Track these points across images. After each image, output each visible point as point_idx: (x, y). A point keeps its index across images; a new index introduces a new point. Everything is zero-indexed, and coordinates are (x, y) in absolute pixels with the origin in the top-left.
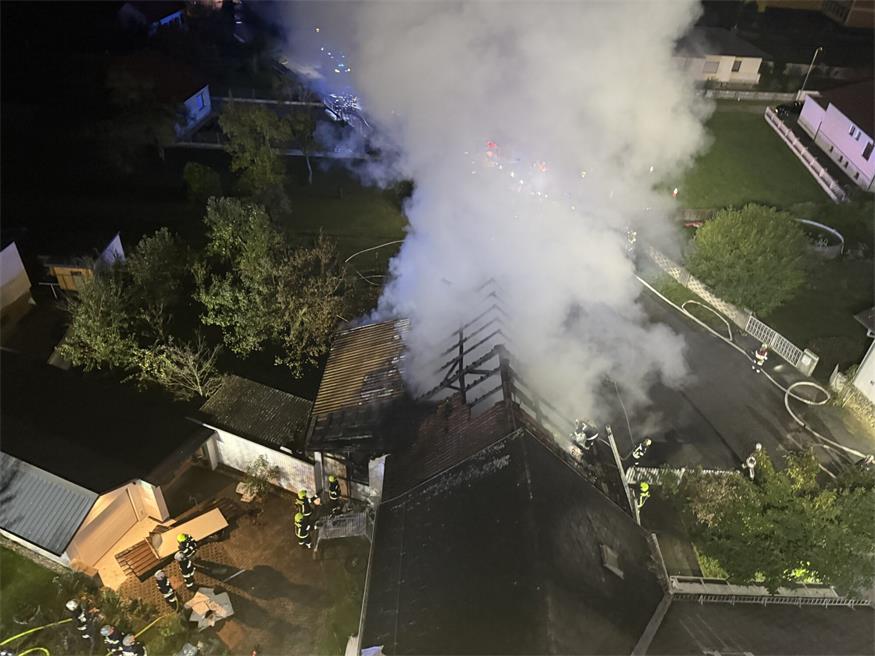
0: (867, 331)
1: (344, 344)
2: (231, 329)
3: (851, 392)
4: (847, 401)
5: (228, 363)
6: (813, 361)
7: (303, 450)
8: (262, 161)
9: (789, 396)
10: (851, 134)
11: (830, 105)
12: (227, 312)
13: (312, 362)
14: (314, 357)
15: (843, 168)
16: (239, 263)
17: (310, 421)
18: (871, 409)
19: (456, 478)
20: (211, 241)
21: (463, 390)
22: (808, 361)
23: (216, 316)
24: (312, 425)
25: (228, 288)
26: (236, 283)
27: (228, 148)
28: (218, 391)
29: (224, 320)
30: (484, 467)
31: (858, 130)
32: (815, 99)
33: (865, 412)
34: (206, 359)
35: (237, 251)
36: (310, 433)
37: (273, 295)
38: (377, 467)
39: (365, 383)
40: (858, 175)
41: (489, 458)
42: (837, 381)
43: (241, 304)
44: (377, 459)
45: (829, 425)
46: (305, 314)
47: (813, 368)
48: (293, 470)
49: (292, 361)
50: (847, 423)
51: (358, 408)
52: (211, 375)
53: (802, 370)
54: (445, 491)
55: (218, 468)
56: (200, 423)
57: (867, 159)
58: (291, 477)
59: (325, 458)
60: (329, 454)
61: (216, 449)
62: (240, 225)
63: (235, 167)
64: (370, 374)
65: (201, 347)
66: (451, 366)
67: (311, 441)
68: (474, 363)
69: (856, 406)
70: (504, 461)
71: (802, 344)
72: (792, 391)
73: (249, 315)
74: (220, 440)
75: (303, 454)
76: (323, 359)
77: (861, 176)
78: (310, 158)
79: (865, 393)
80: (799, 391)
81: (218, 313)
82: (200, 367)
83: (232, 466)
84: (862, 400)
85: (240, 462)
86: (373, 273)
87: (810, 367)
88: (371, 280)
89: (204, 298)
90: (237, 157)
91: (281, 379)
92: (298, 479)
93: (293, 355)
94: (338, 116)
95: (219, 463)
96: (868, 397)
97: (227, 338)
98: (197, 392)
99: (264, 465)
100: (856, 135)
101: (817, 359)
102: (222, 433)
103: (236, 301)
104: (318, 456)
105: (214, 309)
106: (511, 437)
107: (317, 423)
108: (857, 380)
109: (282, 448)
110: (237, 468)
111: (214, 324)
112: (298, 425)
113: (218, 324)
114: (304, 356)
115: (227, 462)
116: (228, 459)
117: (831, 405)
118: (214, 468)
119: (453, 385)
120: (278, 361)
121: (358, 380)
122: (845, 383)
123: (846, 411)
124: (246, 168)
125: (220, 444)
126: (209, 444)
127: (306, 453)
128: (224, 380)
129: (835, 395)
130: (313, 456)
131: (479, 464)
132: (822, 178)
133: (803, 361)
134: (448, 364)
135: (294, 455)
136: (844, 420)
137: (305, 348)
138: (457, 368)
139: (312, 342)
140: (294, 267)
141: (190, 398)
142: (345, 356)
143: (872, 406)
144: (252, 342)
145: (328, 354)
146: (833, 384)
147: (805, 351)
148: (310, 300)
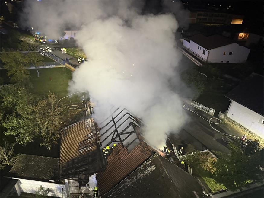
0: (229, 99)
1: (67, 132)
2: (18, 135)
3: (226, 118)
4: (226, 121)
5: (19, 149)
6: (214, 111)
7: (59, 179)
8: (20, 71)
9: (210, 123)
10: (198, 48)
11: (191, 41)
12: (15, 129)
13: (55, 142)
14: (55, 140)
15: (198, 57)
16: (16, 109)
17: (59, 167)
18: (233, 122)
19: (133, 179)
20: (3, 102)
21: (121, 141)
22: (212, 111)
23: (11, 131)
24: (61, 168)
25: (15, 119)
26: (18, 116)
27: (5, 68)
28: (16, 162)
29: (15, 132)
30: (145, 172)
31: (200, 47)
32: (186, 40)
33: (232, 123)
34: (9, 150)
35: (15, 105)
36: (61, 172)
37: (35, 118)
38: (93, 179)
39: (79, 147)
40: (202, 59)
41: (145, 168)
42: (222, 116)
43: (21, 124)
44: (92, 176)
45: (224, 129)
46: (47, 124)
47: (214, 113)
48: (56, 189)
49: (46, 143)
50: (228, 128)
51: (79, 157)
52: (12, 156)
53: (211, 114)
54: (129, 186)
55: (21, 195)
56: (10, 178)
57: (204, 54)
58: (55, 192)
59: (69, 181)
60: (71, 179)
61: (19, 187)
62: (15, 94)
63: (9, 74)
64: (80, 143)
65: (7, 146)
66: (114, 133)
67: (62, 175)
68: (123, 131)
69: (229, 122)
70: (152, 168)
71: (209, 107)
72: (210, 121)
73: (25, 128)
74: (21, 183)
75: (60, 181)
76: (59, 140)
77: (203, 59)
78: (38, 69)
79: (231, 118)
80: (212, 121)
81: (12, 129)
82: (7, 154)
83: (27, 192)
84: (230, 120)
85: (31, 190)
86: (70, 105)
87: (213, 113)
88: (69, 107)
89: (4, 125)
90: (9, 70)
91: (43, 152)
92: (58, 191)
93: (46, 141)
94: (45, 55)
95: (21, 192)
96: (232, 119)
97: (17, 139)
98: (7, 165)
99: (43, 189)
100: (200, 48)
101: (215, 110)
102: (21, 180)
103: (19, 123)
104: (66, 181)
105: (9, 129)
106: (153, 157)
107: (63, 167)
108: (228, 114)
109: (50, 181)
110: (30, 193)
111: (11, 134)
112: (55, 169)
113: (12, 134)
114: (51, 140)
115: (25, 191)
116: (25, 190)
117: (222, 123)
118: (19, 195)
119: (116, 140)
120: (41, 145)
121: (76, 146)
122: (224, 116)
123: (226, 124)
124: (13, 74)
125: (21, 185)
126: (16, 186)
127: (61, 180)
128: (18, 157)
129: (222, 120)
130: (64, 181)
131: (142, 171)
132: (194, 60)
133: (211, 111)
134: (112, 133)
135: (56, 182)
136: (227, 127)
137: (51, 137)
138: (116, 133)
139: (53, 134)
140: (42, 106)
141: (4, 168)
142: (68, 137)
143: (234, 121)
144: (28, 139)
145: (61, 138)
146: (221, 117)
147: (211, 108)
148: (50, 118)
